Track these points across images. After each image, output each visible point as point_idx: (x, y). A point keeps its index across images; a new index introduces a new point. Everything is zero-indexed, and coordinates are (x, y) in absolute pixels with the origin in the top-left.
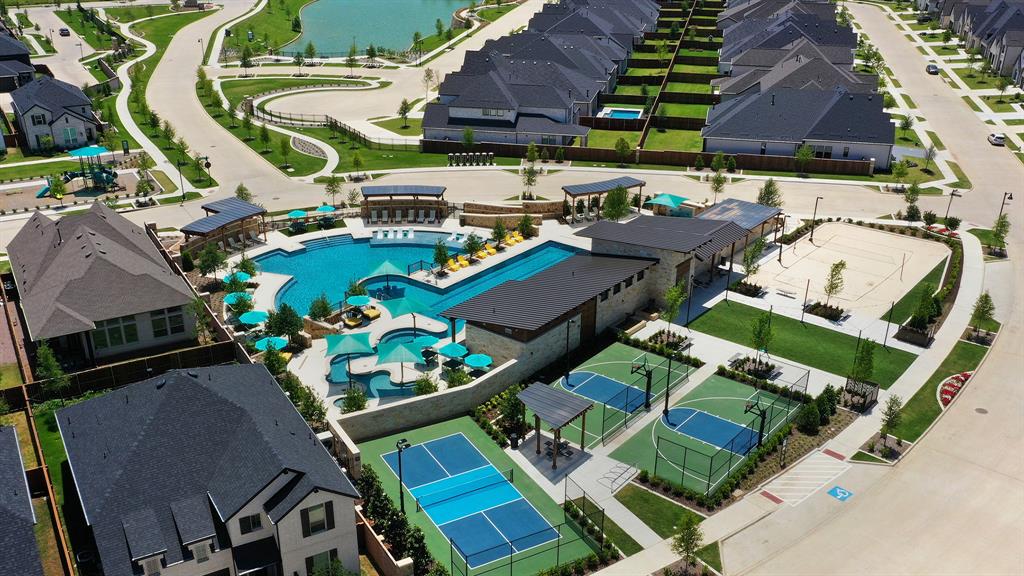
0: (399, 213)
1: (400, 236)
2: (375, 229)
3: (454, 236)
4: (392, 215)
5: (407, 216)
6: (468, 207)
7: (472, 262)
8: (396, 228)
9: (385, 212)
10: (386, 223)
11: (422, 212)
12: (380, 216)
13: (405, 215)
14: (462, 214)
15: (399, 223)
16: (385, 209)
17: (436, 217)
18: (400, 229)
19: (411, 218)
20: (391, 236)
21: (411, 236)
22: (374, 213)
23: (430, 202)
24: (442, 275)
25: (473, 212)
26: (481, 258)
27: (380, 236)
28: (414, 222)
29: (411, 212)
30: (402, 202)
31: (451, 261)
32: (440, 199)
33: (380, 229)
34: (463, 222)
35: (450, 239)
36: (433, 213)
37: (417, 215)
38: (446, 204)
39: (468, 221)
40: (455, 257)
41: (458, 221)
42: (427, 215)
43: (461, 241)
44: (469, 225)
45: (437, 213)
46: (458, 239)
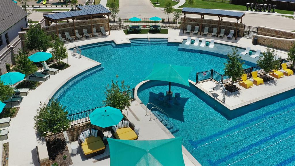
0: (206, 29)
1: (203, 45)
2: (186, 37)
3: (247, 52)
4: (201, 30)
5: (212, 32)
6: (260, 30)
7: (266, 80)
8: (201, 39)
9: (197, 27)
10: (196, 34)
11: (223, 31)
12: (193, 29)
13: (210, 31)
14: (255, 35)
15: (205, 36)
16: (198, 25)
17: (234, 35)
18: (204, 40)
19: (214, 34)
20: (196, 44)
21: (212, 46)
22: (189, 27)
23: (230, 24)
24: (231, 90)
25: (265, 35)
26: (277, 77)
27: (188, 43)
28: (217, 36)
29: (215, 29)
30: (210, 21)
31: (244, 76)
32: (239, 21)
33: (189, 38)
34: (256, 42)
35: (244, 53)
36: (232, 32)
37: (219, 32)
38: (243, 26)
39: (260, 41)
40: (249, 72)
41: (251, 41)
42: (227, 33)
43: (253, 56)
44: (260, 44)
45: (235, 33)
46: (250, 54)
